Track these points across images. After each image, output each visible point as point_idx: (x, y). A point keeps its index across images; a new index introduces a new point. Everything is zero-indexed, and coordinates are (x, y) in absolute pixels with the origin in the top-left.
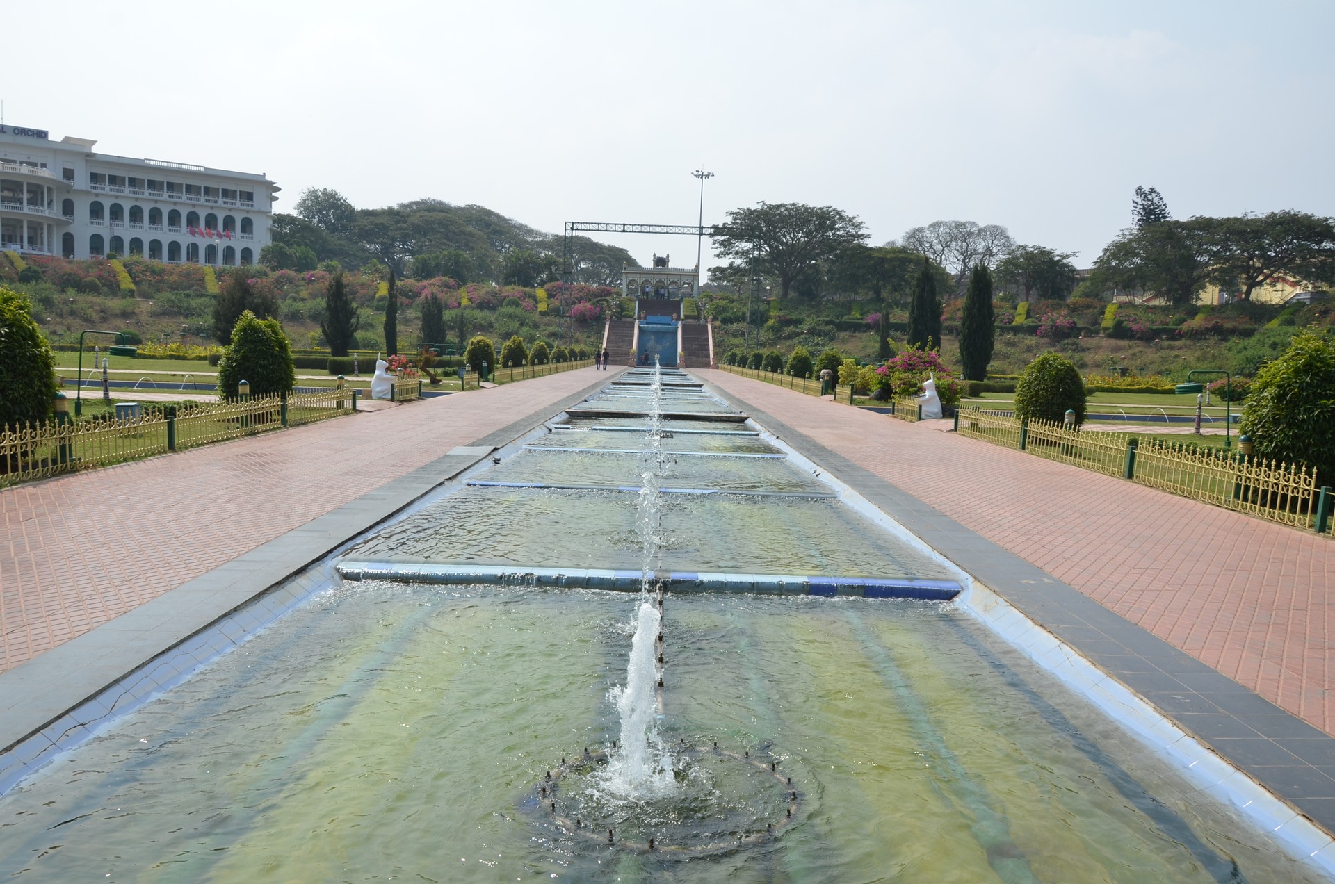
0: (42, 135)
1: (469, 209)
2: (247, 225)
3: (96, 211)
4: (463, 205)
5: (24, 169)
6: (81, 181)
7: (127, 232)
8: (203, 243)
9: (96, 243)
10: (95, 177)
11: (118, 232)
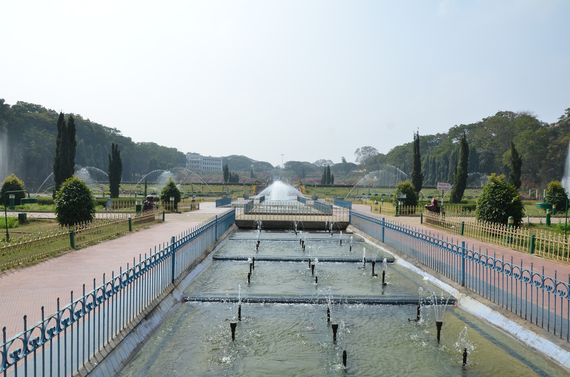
0: (198, 154)
1: (241, 156)
2: (220, 164)
3: (203, 163)
4: (240, 155)
5: (197, 159)
6: (202, 160)
7: (207, 166)
8: (215, 167)
9: (203, 167)
10: (204, 159)
11: (206, 166)
